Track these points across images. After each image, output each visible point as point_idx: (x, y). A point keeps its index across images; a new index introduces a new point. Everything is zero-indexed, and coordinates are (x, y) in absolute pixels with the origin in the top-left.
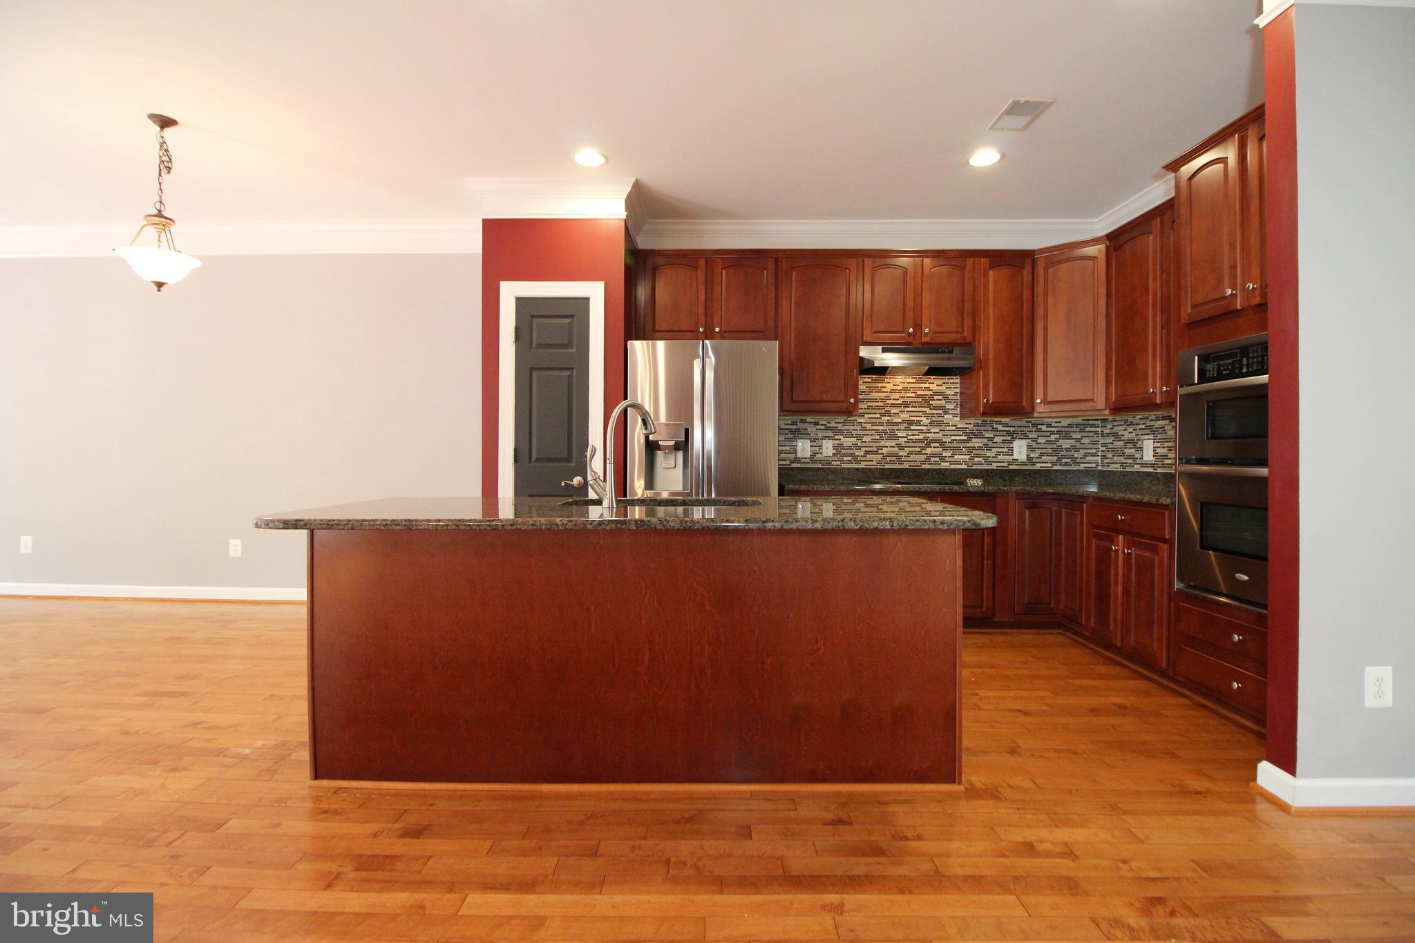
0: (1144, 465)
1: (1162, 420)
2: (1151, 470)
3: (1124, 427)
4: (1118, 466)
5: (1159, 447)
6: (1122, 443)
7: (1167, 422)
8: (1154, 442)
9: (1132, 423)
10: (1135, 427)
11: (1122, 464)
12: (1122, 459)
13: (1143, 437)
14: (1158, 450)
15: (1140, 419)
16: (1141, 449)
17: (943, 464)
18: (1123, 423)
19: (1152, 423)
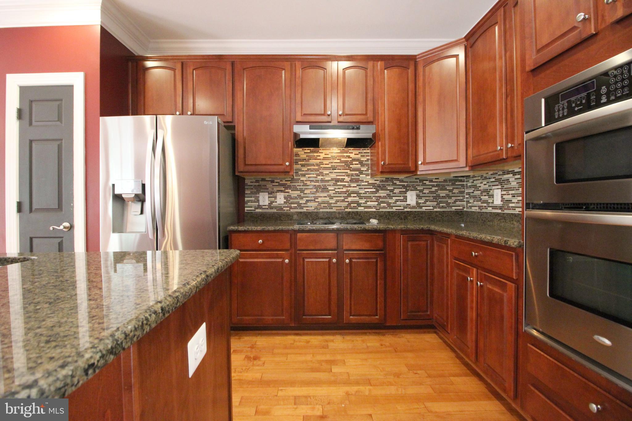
0: (495, 207)
1: (507, 174)
2: (499, 211)
3: (480, 181)
4: (477, 208)
5: (505, 195)
6: (479, 192)
7: (511, 175)
8: (502, 191)
9: (486, 178)
10: (488, 180)
11: (480, 207)
12: (479, 203)
13: (494, 187)
14: (504, 197)
15: (491, 174)
16: (492, 196)
17: (359, 208)
18: (480, 178)
19: (500, 177)
